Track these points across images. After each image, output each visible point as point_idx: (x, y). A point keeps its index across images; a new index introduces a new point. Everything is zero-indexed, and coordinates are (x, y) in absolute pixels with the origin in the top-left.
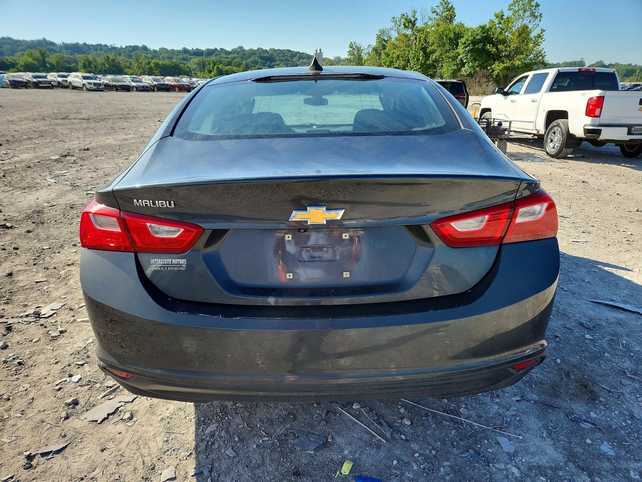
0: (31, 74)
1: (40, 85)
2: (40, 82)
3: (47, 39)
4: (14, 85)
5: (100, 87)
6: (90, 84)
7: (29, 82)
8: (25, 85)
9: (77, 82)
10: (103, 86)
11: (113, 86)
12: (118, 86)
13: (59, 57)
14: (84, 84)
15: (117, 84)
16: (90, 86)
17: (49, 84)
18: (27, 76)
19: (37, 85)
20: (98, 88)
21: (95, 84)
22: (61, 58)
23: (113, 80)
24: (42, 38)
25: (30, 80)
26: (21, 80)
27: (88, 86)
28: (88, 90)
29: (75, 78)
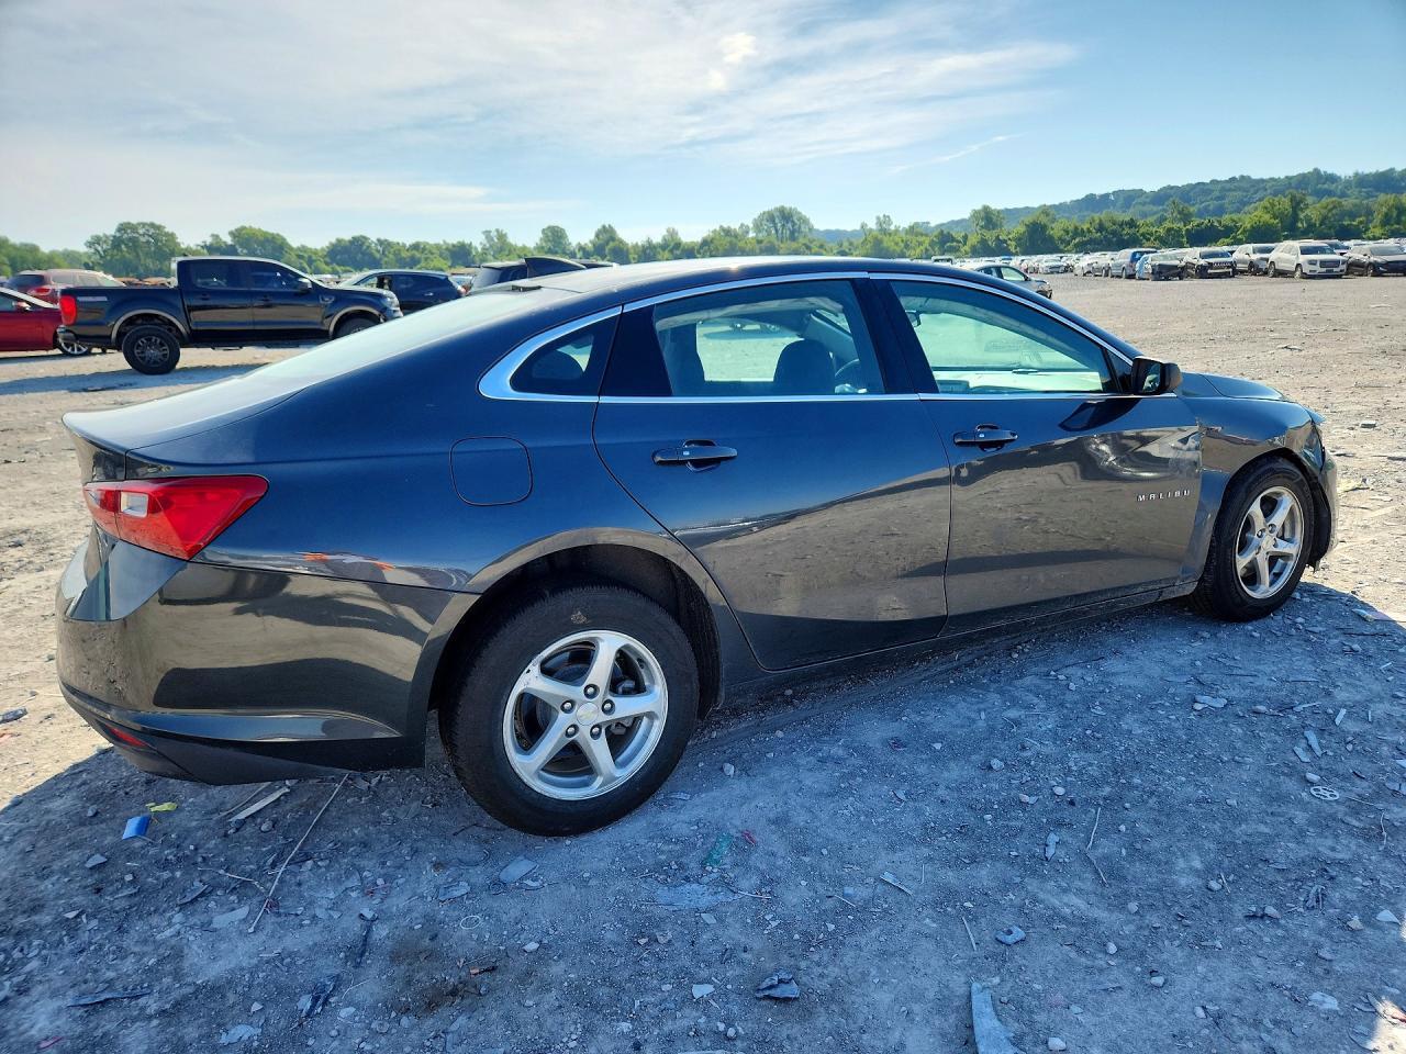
0: (1198, 250)
1: (1209, 271)
2: (1211, 265)
3: (1322, 170)
4: (1160, 273)
5: (1335, 269)
6: (1312, 263)
7: (1189, 266)
8: (1179, 273)
9: (1287, 261)
10: (1344, 267)
11: (1370, 263)
12: (1382, 265)
13: (1330, 206)
14: (1298, 265)
15: (1379, 259)
16: (1313, 268)
17: (1228, 267)
18: (1192, 255)
19: (1203, 273)
20: (1330, 272)
21: (1323, 264)
22: (1335, 207)
23: (1374, 252)
24: (1311, 170)
25: (1195, 261)
26: (1176, 263)
27: (1307, 269)
28: (1305, 276)
29: (1286, 253)
